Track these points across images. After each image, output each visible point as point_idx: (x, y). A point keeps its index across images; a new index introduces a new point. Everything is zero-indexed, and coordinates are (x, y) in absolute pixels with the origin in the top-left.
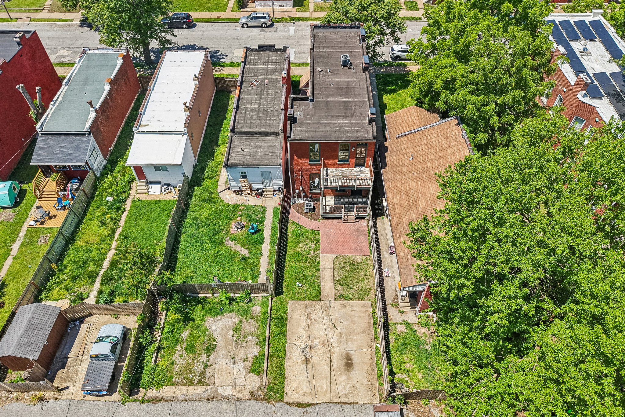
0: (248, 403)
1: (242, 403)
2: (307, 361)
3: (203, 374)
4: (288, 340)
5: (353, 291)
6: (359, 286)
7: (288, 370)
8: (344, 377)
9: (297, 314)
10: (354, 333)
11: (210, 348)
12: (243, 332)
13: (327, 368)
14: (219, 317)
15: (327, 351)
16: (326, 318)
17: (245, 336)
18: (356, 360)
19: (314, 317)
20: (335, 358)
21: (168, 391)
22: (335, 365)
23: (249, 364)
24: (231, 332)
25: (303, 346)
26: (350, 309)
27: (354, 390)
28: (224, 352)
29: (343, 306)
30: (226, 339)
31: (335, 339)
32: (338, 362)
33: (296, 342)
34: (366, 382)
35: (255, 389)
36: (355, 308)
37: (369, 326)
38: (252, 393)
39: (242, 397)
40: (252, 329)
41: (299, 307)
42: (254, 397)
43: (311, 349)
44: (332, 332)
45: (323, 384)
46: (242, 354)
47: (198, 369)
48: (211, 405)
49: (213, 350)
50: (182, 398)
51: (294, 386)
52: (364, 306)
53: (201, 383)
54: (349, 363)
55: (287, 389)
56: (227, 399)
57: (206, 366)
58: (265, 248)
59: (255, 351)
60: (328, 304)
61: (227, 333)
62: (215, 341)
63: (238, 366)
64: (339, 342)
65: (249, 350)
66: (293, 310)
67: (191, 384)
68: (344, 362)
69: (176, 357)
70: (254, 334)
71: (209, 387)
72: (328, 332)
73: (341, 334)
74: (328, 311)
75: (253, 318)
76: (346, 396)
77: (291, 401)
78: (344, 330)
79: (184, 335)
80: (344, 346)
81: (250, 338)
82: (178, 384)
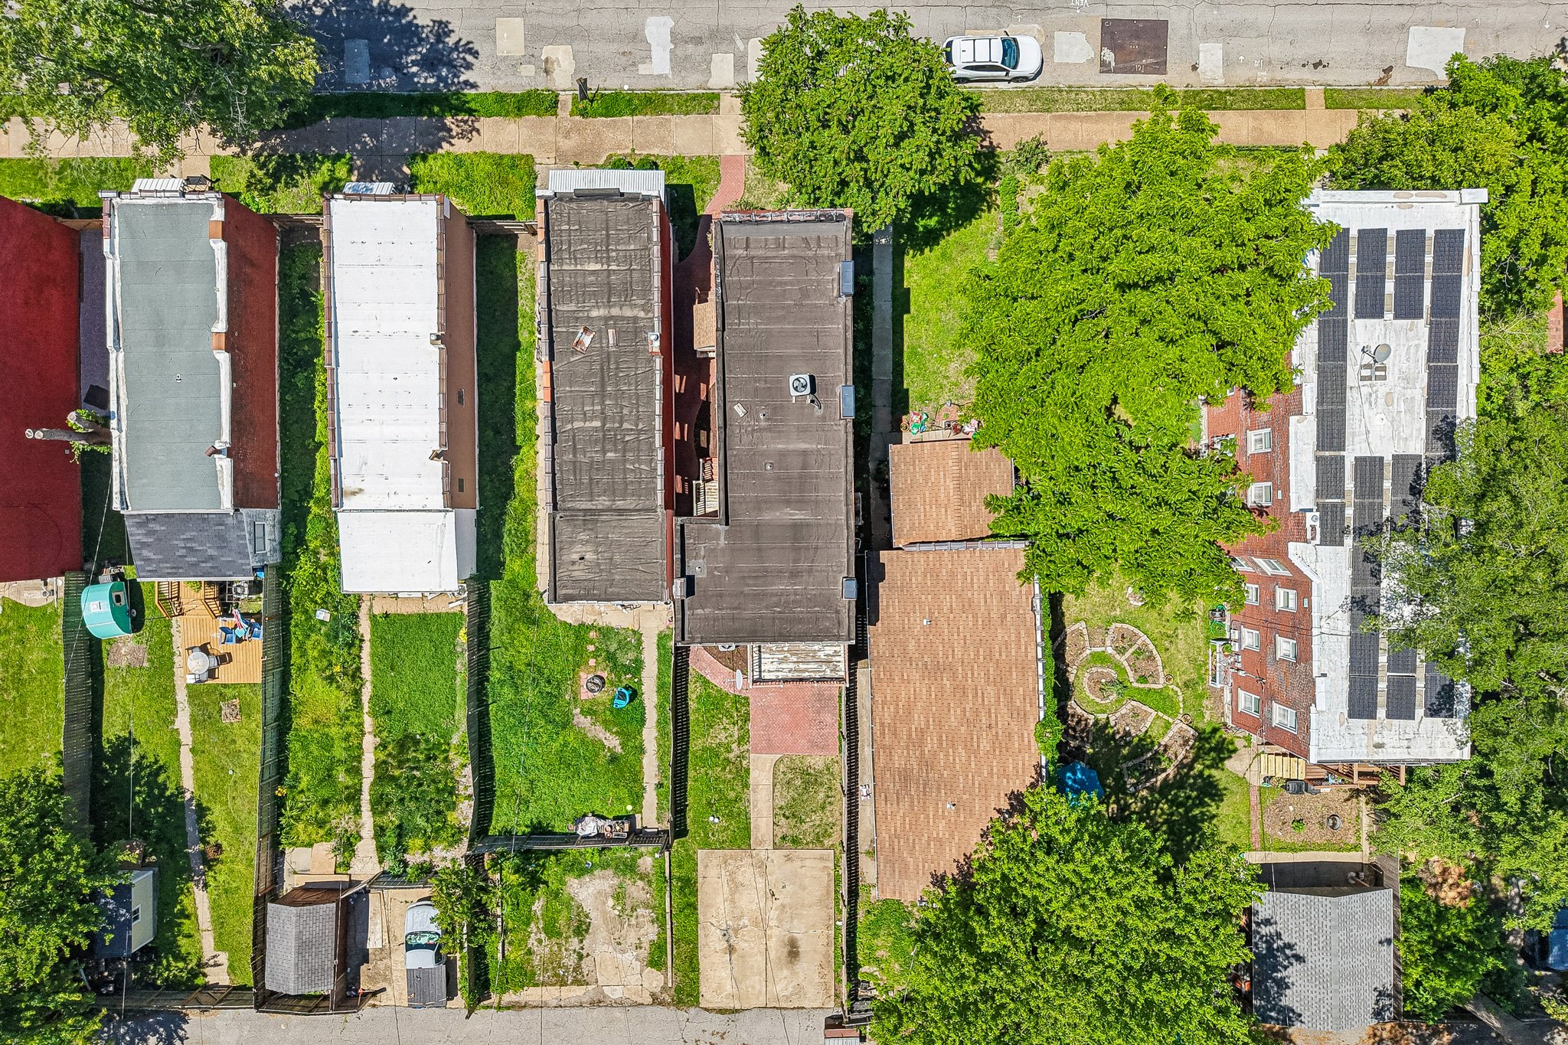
0: (650, 1009)
1: (641, 1009)
2: (731, 949)
3: (577, 968)
4: (701, 917)
5: (805, 827)
6: (816, 818)
7: (703, 963)
8: (785, 972)
9: (713, 872)
10: (803, 906)
11: (581, 929)
12: (628, 902)
13: (761, 959)
14: (587, 878)
15: (761, 933)
16: (760, 880)
17: (633, 909)
18: (803, 948)
19: (740, 878)
20: (772, 944)
21: (531, 994)
22: (772, 955)
23: (644, 953)
24: (611, 902)
25: (724, 927)
26: (799, 863)
27: (799, 990)
28: (605, 934)
29: (788, 858)
30: (604, 913)
31: (773, 914)
32: (777, 951)
33: (713, 921)
34: (817, 979)
35: (657, 990)
36: (807, 863)
37: (828, 893)
38: (653, 995)
39: (640, 1001)
40: (643, 896)
41: (715, 862)
42: (656, 1001)
43: (736, 931)
44: (769, 903)
45: (755, 983)
46: (632, 938)
47: (571, 961)
48: (597, 1012)
49: (587, 931)
50: (555, 1003)
51: (714, 986)
52: (821, 859)
53: (577, 982)
54: (793, 952)
55: (703, 989)
56: (620, 1004)
57: (581, 957)
58: (650, 735)
59: (651, 932)
60: (763, 854)
61: (604, 903)
62: (587, 916)
63: (629, 956)
64: (780, 920)
65: (642, 931)
66: (706, 866)
67: (563, 983)
68: (786, 950)
69: (532, 942)
70: (647, 906)
71: (590, 988)
72: (762, 905)
73: (783, 906)
74: (762, 867)
75: (641, 879)
76: (788, 998)
77: (710, 1006)
78: (787, 901)
79: (538, 907)
80: (787, 926)
81: (640, 911)
82: (543, 984)
